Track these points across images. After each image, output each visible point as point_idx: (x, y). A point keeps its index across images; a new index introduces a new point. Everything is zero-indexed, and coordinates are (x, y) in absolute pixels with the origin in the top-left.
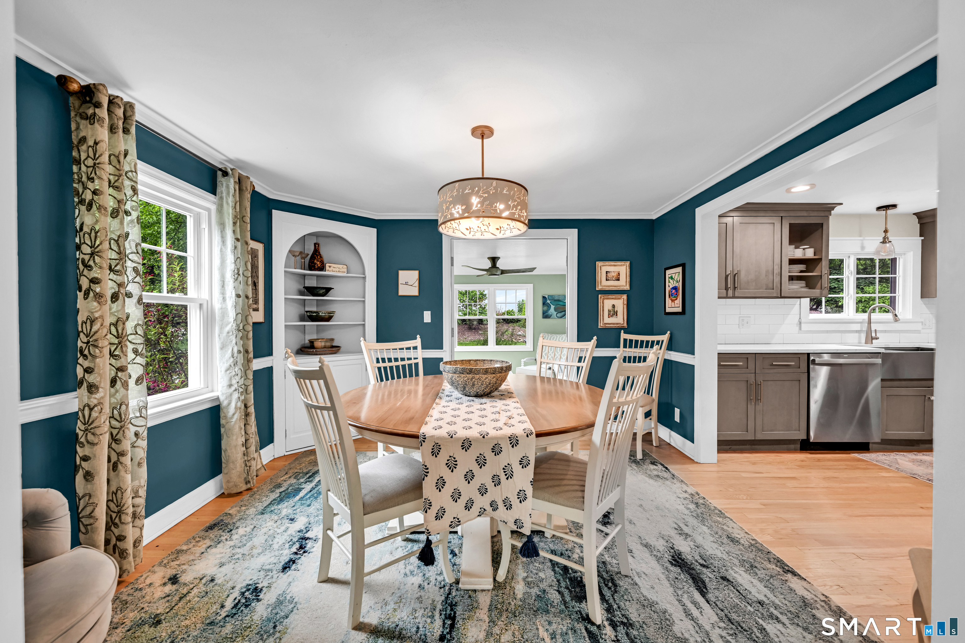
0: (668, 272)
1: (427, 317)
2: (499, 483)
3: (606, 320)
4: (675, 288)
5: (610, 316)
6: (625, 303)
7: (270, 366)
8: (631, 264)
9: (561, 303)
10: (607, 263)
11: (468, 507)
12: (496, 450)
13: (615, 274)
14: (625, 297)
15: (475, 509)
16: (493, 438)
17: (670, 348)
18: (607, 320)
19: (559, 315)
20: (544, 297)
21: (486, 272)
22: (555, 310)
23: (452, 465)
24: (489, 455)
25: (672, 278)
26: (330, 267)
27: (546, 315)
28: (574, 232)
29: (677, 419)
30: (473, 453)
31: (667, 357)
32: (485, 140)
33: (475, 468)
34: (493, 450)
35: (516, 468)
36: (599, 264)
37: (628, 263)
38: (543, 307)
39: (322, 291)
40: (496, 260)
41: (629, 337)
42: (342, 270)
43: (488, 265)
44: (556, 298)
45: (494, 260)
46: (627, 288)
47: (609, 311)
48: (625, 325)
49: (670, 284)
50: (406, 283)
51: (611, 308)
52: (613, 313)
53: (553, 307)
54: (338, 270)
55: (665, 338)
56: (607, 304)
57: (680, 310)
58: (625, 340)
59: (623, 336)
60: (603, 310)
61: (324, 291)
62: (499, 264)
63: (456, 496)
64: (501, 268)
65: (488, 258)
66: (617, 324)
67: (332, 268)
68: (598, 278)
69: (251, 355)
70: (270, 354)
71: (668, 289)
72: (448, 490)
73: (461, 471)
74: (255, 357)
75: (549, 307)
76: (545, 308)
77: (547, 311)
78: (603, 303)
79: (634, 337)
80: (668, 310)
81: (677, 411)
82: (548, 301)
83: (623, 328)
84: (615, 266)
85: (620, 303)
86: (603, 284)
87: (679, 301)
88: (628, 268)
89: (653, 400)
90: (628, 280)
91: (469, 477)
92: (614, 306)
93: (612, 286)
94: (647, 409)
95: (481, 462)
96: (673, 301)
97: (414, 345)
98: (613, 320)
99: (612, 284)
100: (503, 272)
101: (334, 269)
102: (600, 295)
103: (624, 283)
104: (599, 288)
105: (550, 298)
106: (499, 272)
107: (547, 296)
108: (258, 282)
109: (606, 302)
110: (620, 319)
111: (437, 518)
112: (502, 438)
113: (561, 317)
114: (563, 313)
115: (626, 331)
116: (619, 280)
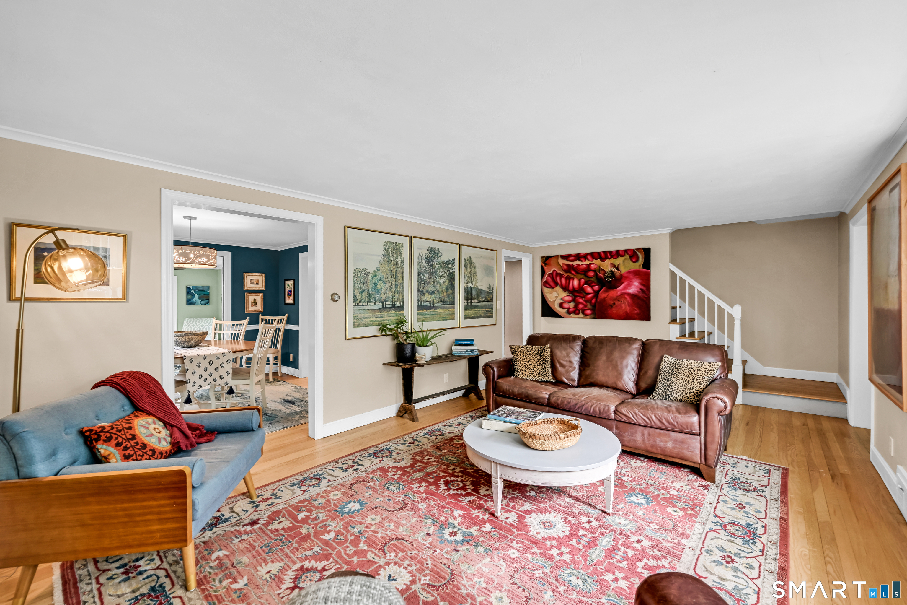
0: (287, 282)
2: (218, 370)
3: (250, 308)
4: (290, 291)
5: (253, 305)
6: (262, 298)
8: (266, 275)
9: (205, 293)
10: (251, 274)
11: (205, 381)
12: (217, 358)
13: (256, 281)
14: (262, 294)
15: (207, 382)
16: (216, 354)
17: (288, 322)
19: (202, 302)
20: (188, 288)
22: (199, 298)
23: (199, 365)
24: (214, 361)
25: (288, 285)
27: (190, 303)
28: (229, 254)
29: (291, 360)
30: (208, 360)
31: (286, 328)
33: (208, 366)
34: (216, 358)
35: (226, 364)
36: (245, 274)
37: (264, 275)
38: (187, 296)
41: (265, 317)
44: (200, 289)
46: (264, 289)
47: (252, 303)
48: (262, 310)
49: (287, 289)
51: (253, 301)
52: (255, 303)
53: (197, 296)
55: (285, 317)
56: (251, 298)
57: (292, 302)
58: (262, 320)
59: (261, 317)
60: (248, 302)
63: (200, 377)
66: (258, 310)
68: (245, 283)
71: (286, 291)
72: (197, 375)
73: (202, 367)
75: (193, 295)
76: (189, 297)
77: (191, 299)
78: (248, 298)
79: (267, 318)
80: (287, 302)
81: (291, 356)
82: (192, 291)
83: (261, 313)
84: (255, 276)
85: (259, 298)
86: (248, 285)
87: (292, 298)
88: (264, 278)
89: (278, 351)
90: (264, 284)
91: (206, 369)
92: (255, 300)
94: (275, 355)
95: (211, 363)
96: (289, 297)
98: (254, 308)
99: (254, 287)
102: (246, 293)
103: (261, 286)
104: (245, 288)
105: (194, 288)
107: (191, 287)
109: (250, 297)
110: (259, 307)
111: (193, 386)
112: (220, 354)
113: (205, 304)
114: (207, 301)
115: (263, 314)
116: (258, 284)
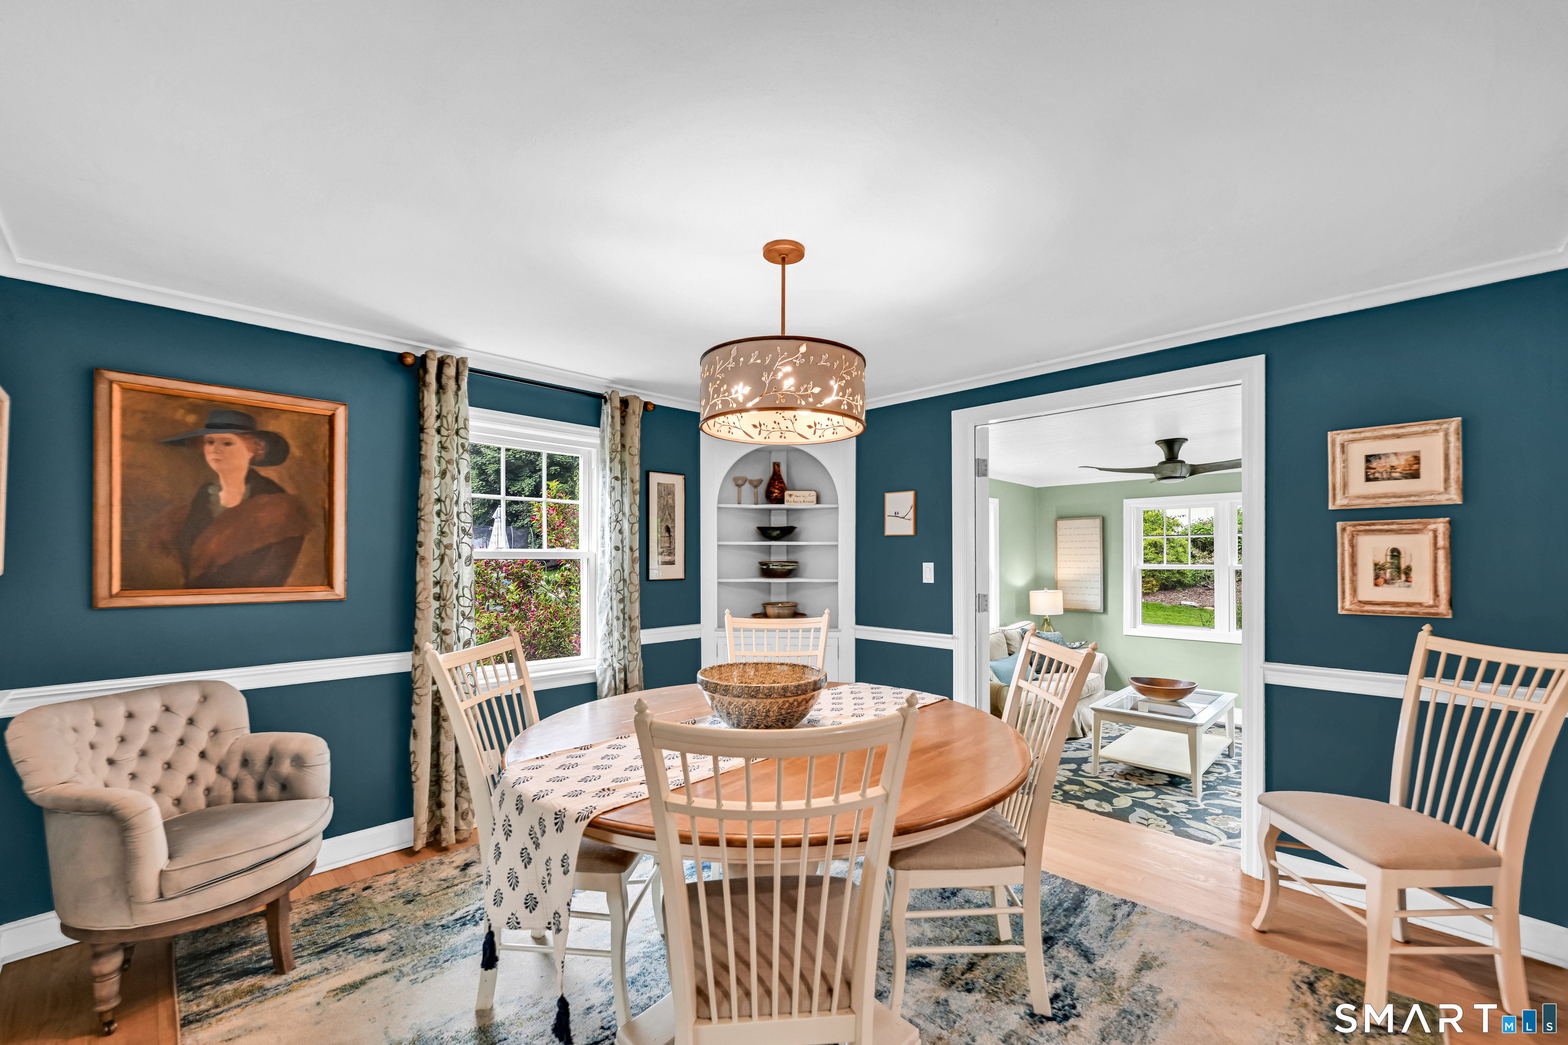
1: (928, 573)
3: (1364, 594)
5: (1380, 580)
6: (1441, 542)
7: (696, 637)
8: (1464, 424)
10: (1368, 432)
13: (1404, 461)
14: (1441, 525)
18: (1369, 591)
21: (1152, 476)
26: (791, 495)
28: (1249, 369)
32: (786, 266)
36: (1338, 436)
37: (1453, 424)
39: (775, 533)
40: (1176, 447)
41: (1446, 646)
42: (809, 499)
43: (1160, 455)
45: (1171, 446)
46: (1454, 497)
47: (1378, 568)
48: (1443, 609)
50: (896, 515)
51: (1383, 558)
52: (1394, 572)
54: (802, 499)
56: (1370, 547)
58: (1433, 656)
59: (1425, 641)
60: (1354, 565)
61: (778, 532)
62: (1185, 454)
64: (1189, 461)
65: (1158, 442)
66: (1409, 605)
67: (793, 497)
68: (1335, 476)
69: (637, 623)
70: (697, 621)
74: (644, 627)
78: (1353, 546)
79: (1465, 650)
83: (1429, 619)
84: (1398, 436)
85: (1422, 545)
88: (1453, 438)
90: (1456, 472)
92: (1396, 554)
93: (1386, 496)
97: (817, 626)
98: (1393, 594)
99: (1390, 491)
100: (1195, 470)
101: (797, 499)
102: (1339, 525)
103: (1437, 485)
104: (1337, 502)
106: (1185, 471)
108: (674, 527)
109: (1366, 540)
110: (1422, 593)
115: (1441, 629)
116: (1415, 475)
